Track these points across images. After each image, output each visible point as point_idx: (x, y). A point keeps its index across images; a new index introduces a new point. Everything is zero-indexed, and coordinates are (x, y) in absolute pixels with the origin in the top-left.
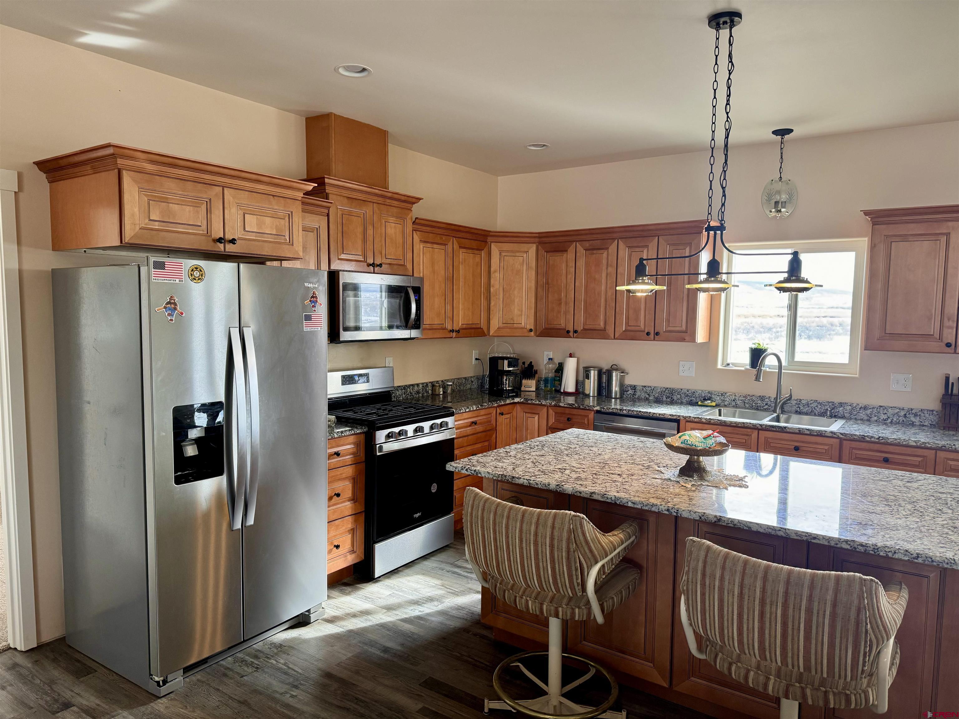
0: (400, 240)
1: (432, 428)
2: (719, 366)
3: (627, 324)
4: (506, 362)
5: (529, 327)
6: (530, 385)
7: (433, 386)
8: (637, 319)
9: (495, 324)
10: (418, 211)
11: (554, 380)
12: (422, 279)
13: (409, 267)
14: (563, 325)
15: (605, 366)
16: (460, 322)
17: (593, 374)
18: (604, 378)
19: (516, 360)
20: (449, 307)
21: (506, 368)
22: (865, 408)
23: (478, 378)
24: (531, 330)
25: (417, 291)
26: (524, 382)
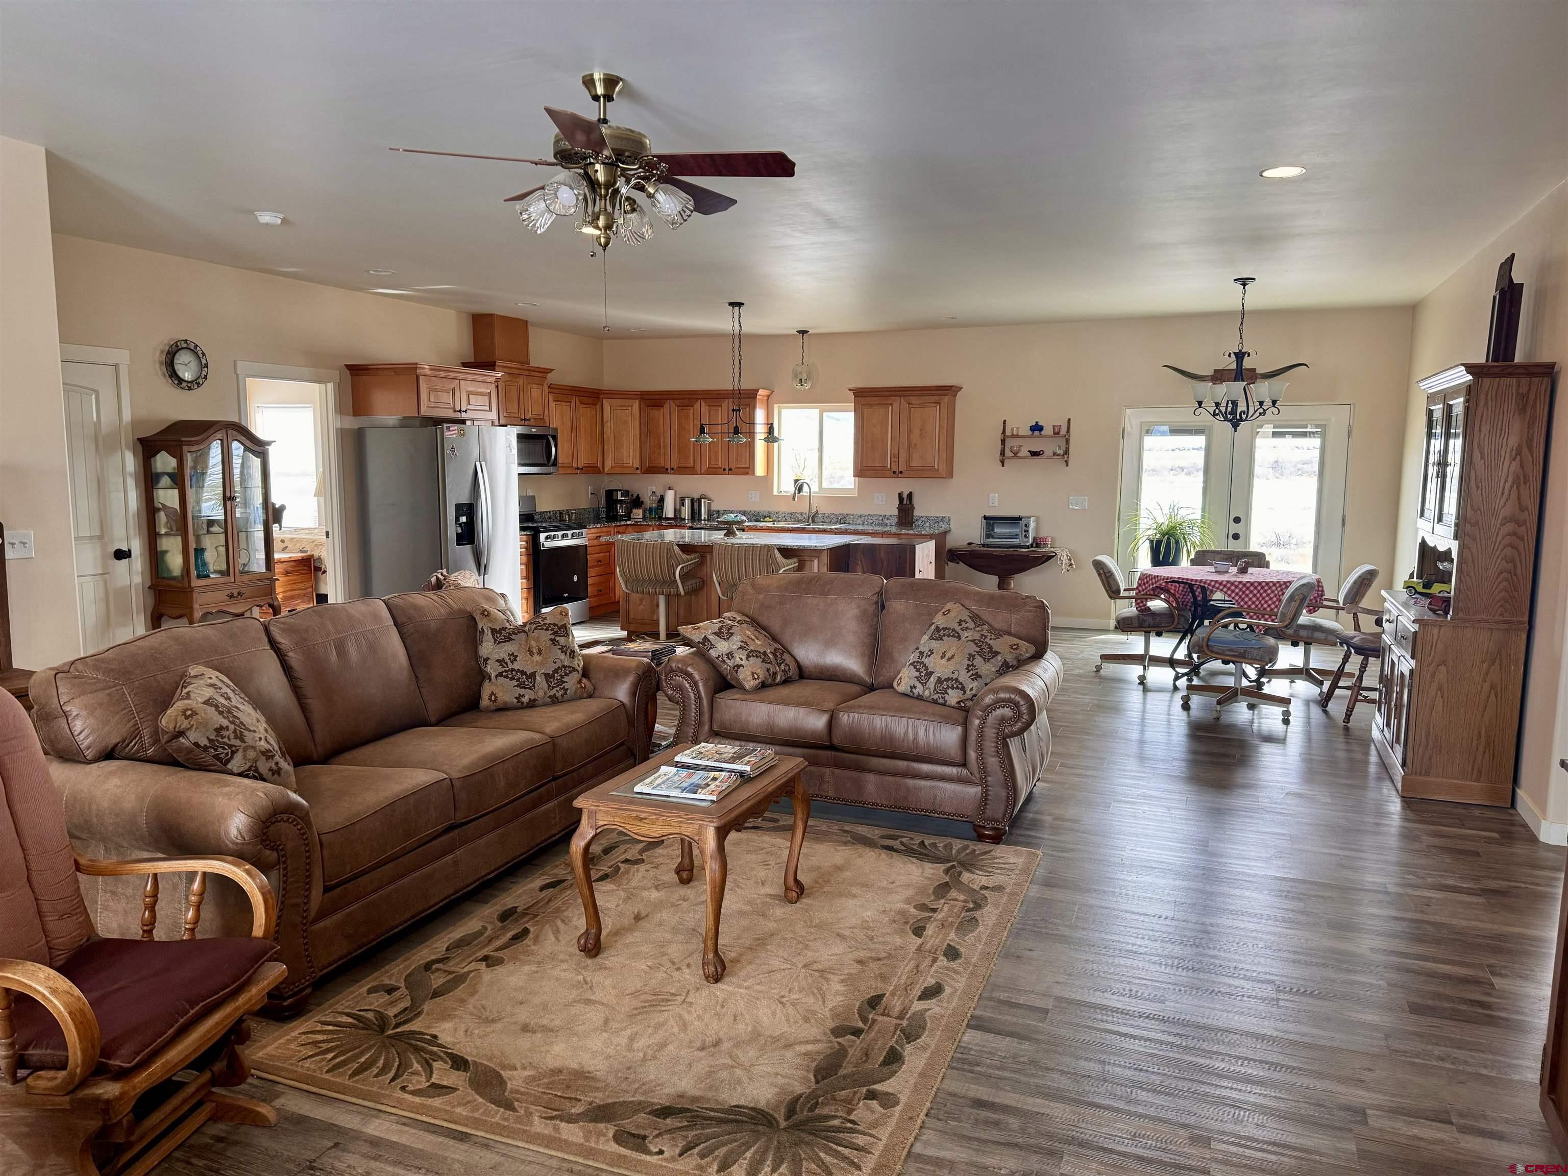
0: (540, 401)
1: (573, 534)
2: (775, 493)
3: (710, 463)
4: (619, 493)
5: (635, 466)
6: (638, 513)
7: (561, 513)
8: (717, 459)
9: (609, 464)
10: (552, 378)
11: (657, 509)
12: (556, 429)
13: (547, 420)
14: (662, 465)
15: (696, 496)
16: (582, 462)
17: (687, 502)
18: (696, 505)
19: (627, 492)
20: (575, 450)
21: (620, 498)
22: (861, 516)
23: (593, 509)
24: (637, 469)
25: (555, 438)
26: (634, 511)
